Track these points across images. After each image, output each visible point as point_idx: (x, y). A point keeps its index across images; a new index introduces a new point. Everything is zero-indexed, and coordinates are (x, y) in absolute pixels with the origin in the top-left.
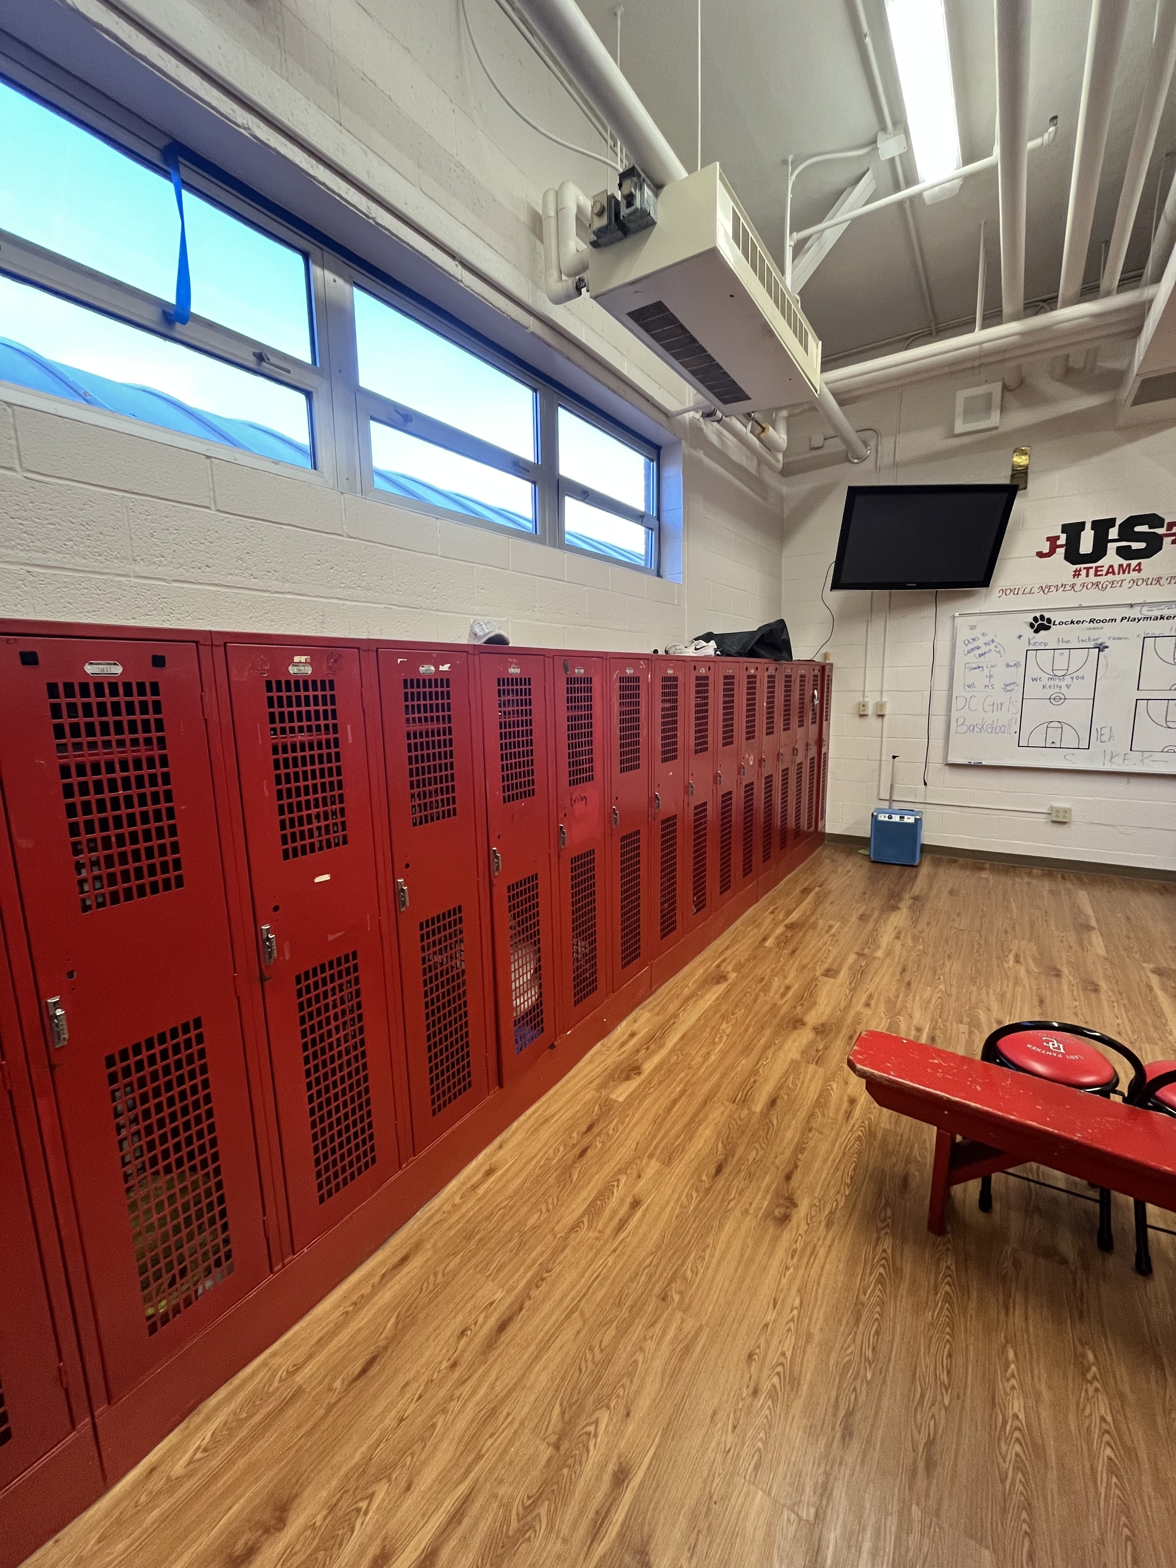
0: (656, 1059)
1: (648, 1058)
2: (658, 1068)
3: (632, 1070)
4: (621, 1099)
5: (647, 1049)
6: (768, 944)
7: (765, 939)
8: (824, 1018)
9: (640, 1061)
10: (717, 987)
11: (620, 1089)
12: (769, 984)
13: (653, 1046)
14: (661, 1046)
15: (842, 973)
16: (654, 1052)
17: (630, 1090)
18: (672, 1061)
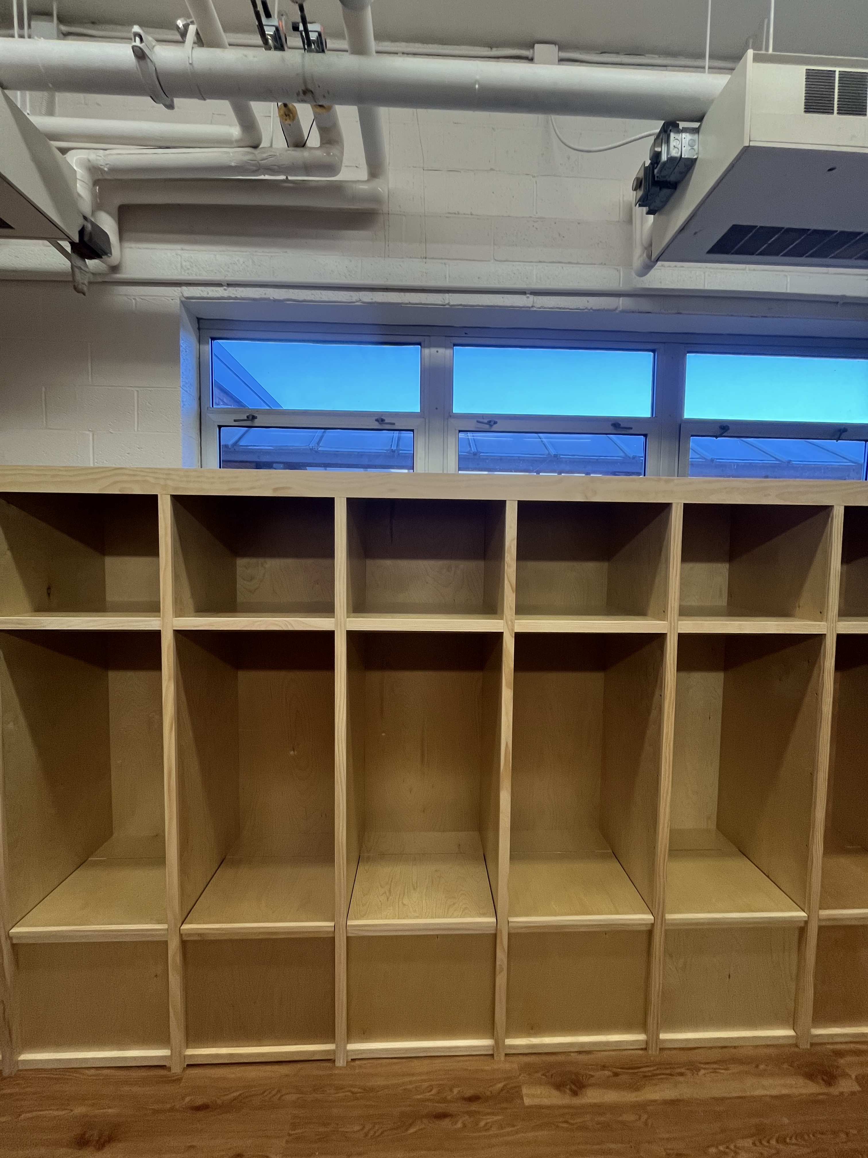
0: (611, 1097)
1: (606, 1085)
2: (599, 1109)
3: (573, 1082)
4: (527, 1101)
5: (616, 1075)
9: (592, 1081)
10: (801, 1081)
11: (538, 1090)
13: (624, 1078)
14: (635, 1087)
16: (618, 1087)
17: (546, 1102)
18: (625, 1117)
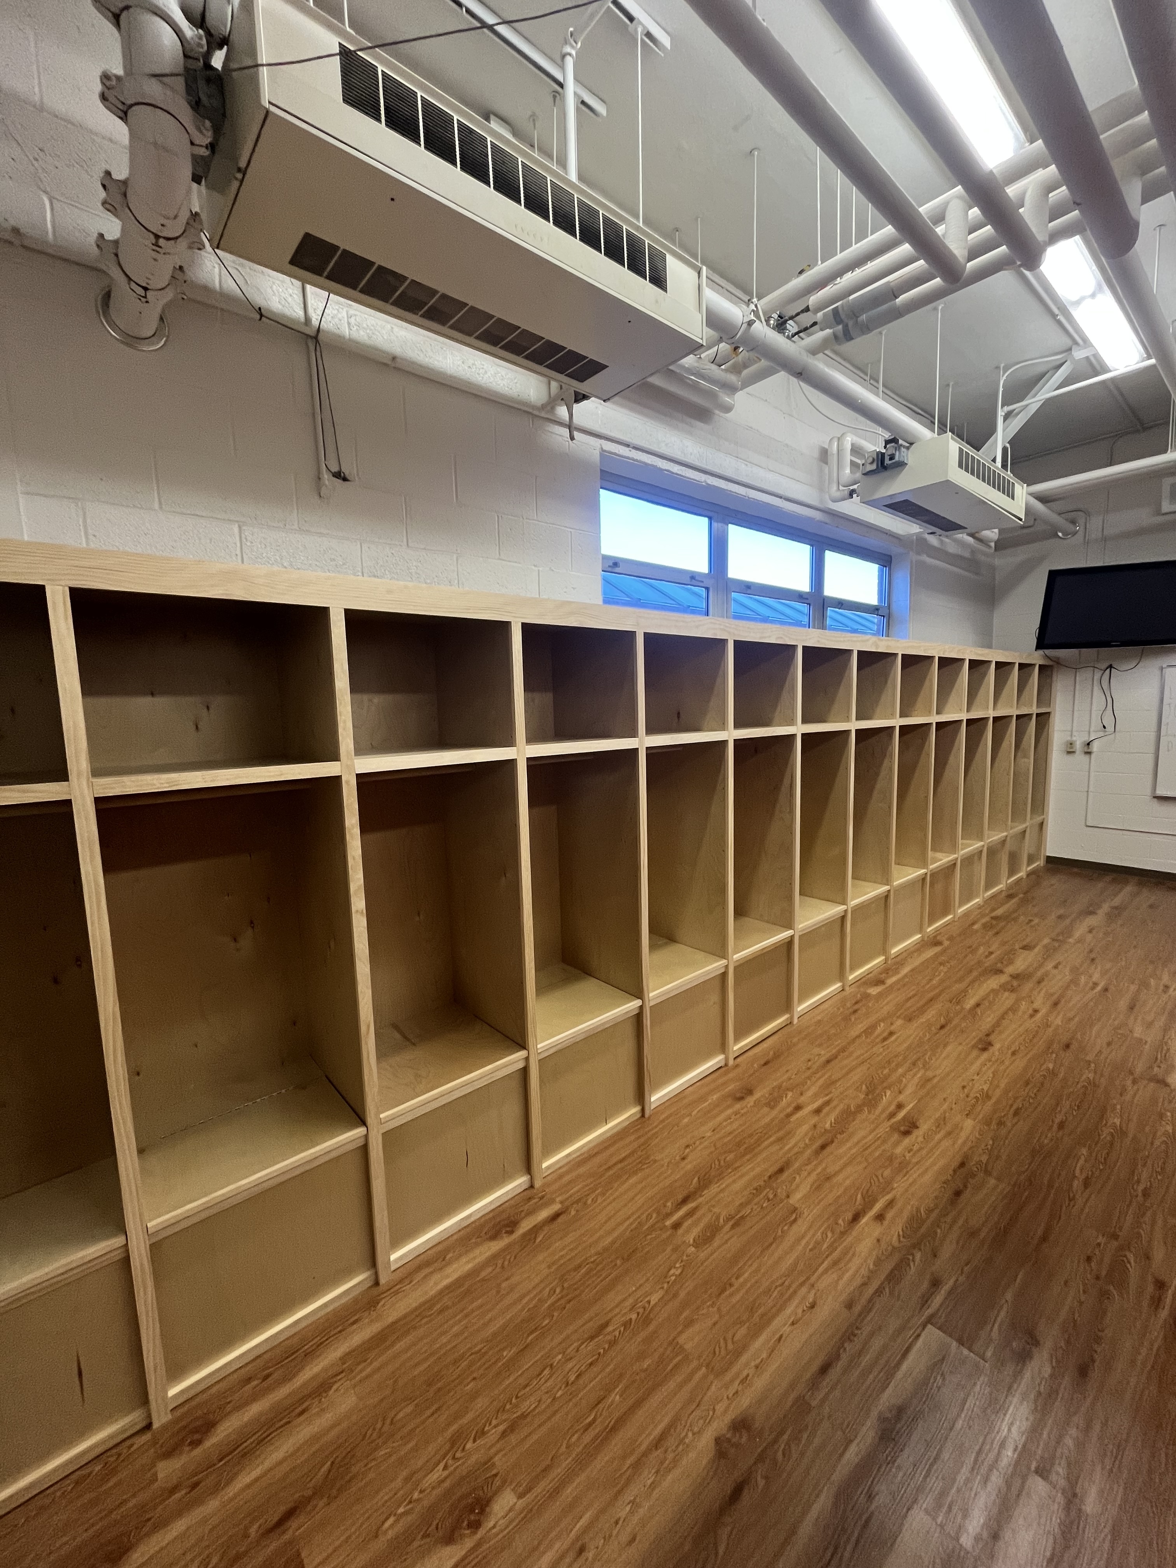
6: (976, 927)
7: (973, 924)
8: (1019, 971)
12: (977, 949)
14: (897, 973)
15: (1036, 950)
